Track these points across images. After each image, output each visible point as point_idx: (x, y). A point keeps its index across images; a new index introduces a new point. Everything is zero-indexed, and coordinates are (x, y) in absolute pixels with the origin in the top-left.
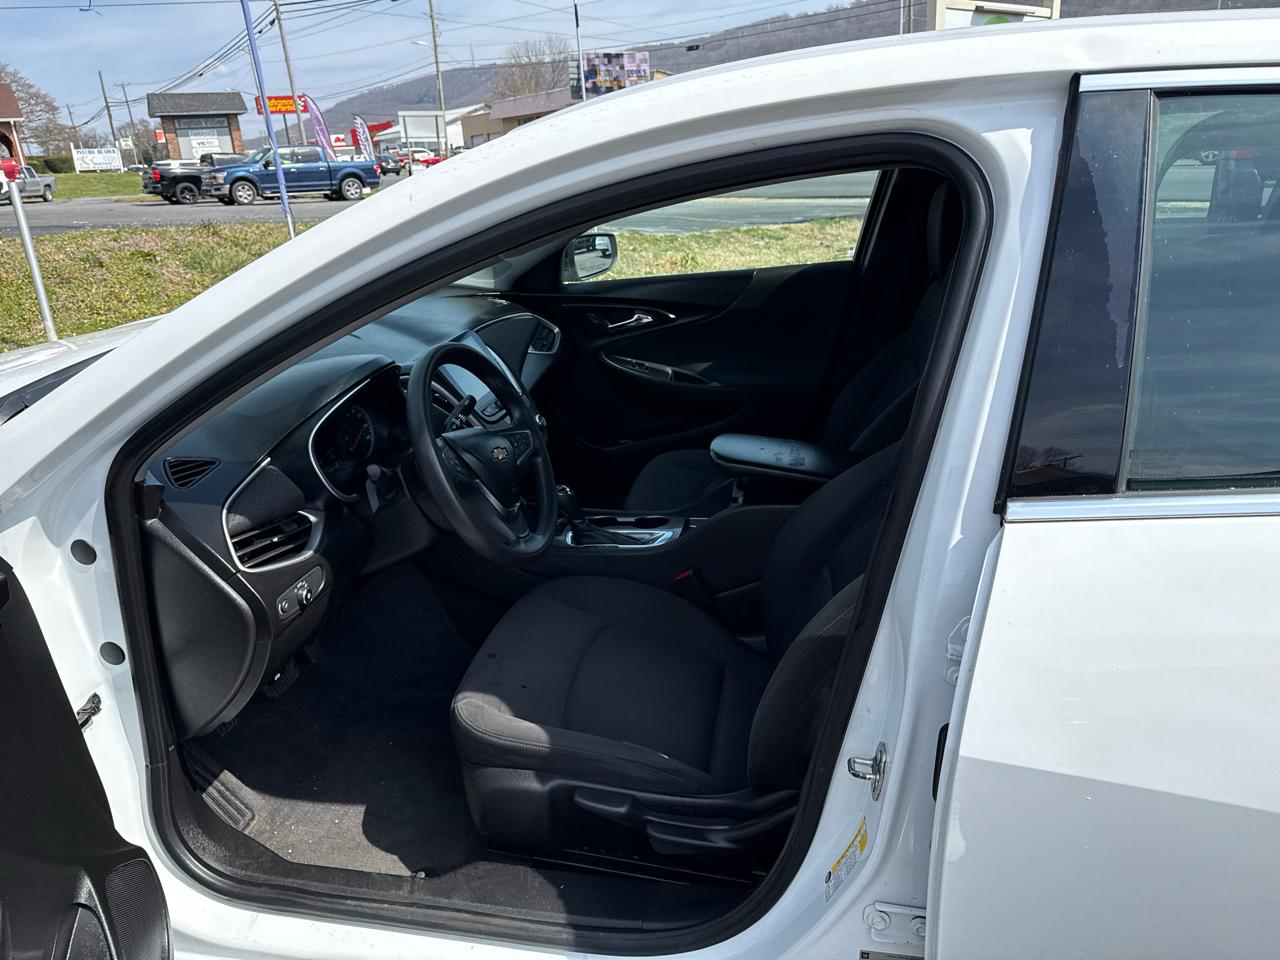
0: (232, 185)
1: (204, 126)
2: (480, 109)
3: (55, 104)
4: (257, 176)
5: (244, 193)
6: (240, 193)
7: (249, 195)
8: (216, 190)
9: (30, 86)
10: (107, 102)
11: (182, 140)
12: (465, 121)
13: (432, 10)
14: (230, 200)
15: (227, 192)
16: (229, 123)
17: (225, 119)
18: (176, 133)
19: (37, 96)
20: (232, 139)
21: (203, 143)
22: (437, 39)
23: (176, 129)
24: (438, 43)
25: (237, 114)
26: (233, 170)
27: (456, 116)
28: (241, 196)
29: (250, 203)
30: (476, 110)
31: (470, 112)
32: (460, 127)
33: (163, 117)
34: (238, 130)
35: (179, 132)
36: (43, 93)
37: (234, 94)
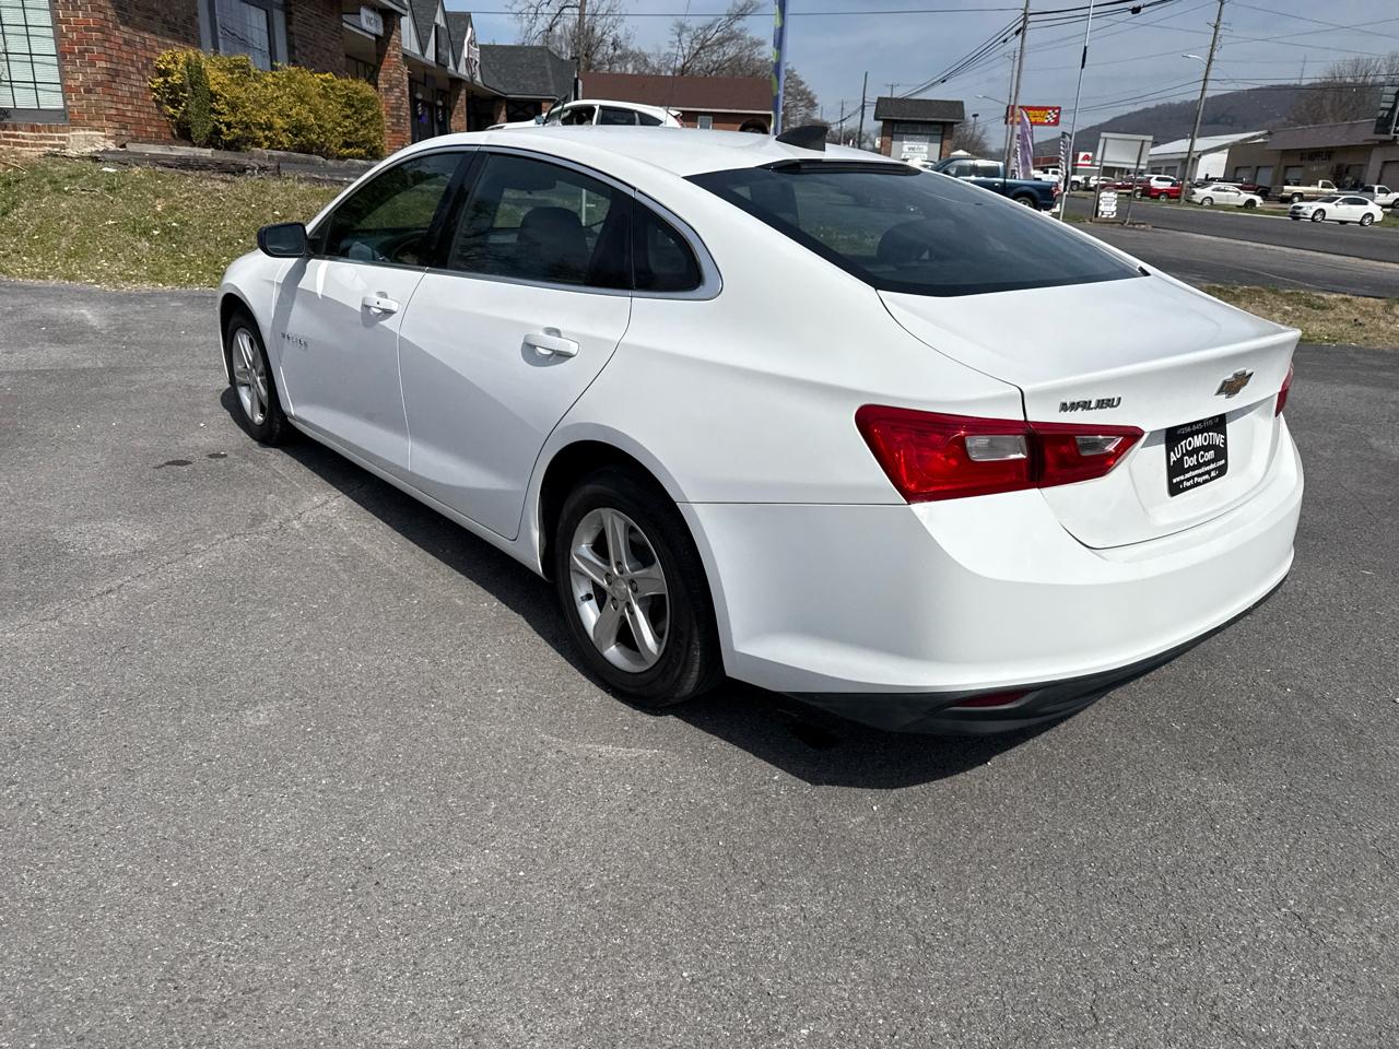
1: (920, 131)
2: (1259, 137)
3: (816, 101)
9: (802, 83)
10: (864, 101)
11: (895, 144)
12: (1233, 149)
13: (1219, 20)
16: (943, 131)
17: (940, 127)
18: (892, 136)
19: (803, 92)
20: (941, 147)
21: (913, 149)
22: (1215, 53)
23: (893, 133)
24: (1215, 57)
25: (953, 123)
27: (1225, 142)
30: (1254, 138)
31: (1246, 139)
32: (1226, 155)
33: (885, 121)
34: (950, 139)
35: (895, 135)
36: (809, 90)
37: (957, 102)
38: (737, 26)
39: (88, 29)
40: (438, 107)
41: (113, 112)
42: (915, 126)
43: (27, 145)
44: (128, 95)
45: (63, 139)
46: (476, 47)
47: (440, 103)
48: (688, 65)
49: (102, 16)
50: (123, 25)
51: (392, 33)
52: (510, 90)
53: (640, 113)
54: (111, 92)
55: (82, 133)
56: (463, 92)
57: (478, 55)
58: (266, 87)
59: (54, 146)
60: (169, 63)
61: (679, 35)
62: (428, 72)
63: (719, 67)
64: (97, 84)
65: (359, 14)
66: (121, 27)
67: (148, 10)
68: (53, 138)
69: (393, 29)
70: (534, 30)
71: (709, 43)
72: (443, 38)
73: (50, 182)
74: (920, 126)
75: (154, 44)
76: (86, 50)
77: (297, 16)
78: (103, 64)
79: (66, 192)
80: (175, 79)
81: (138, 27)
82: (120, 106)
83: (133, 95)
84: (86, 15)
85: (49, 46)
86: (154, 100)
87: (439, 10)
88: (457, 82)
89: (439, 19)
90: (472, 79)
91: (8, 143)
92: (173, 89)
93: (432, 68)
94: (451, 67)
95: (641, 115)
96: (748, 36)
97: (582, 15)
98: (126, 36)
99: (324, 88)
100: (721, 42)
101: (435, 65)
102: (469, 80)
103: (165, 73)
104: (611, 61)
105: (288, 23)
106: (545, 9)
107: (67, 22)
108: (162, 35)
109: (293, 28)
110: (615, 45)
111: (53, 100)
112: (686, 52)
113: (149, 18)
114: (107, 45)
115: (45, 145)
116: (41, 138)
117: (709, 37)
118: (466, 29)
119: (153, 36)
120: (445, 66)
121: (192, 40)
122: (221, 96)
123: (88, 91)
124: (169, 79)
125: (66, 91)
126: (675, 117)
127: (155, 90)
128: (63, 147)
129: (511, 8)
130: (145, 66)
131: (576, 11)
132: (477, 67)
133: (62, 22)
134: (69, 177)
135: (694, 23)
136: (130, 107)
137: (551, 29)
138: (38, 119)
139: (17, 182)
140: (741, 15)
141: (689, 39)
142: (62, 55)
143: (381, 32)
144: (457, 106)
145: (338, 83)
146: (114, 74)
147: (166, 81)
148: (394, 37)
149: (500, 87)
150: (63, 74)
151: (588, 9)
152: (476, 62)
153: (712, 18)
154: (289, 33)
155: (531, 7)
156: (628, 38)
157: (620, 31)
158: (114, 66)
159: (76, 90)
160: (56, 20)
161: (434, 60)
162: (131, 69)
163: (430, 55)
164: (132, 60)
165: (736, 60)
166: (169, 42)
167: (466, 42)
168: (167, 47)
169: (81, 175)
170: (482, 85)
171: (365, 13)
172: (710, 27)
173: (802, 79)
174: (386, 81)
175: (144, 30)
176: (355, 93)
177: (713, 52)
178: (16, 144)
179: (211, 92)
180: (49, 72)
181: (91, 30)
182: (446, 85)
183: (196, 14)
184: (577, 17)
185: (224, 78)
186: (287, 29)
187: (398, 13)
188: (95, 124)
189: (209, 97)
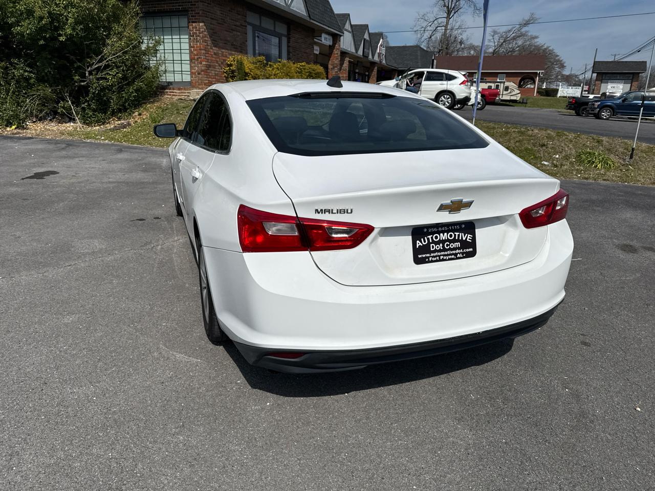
0: (600, 109)
1: (618, 78)
3: (565, 65)
4: (617, 106)
5: (605, 114)
6: (603, 114)
7: (608, 115)
8: (592, 111)
9: (557, 56)
11: (603, 84)
14: (598, 116)
15: (597, 112)
16: (633, 78)
17: (631, 75)
19: (559, 60)
20: (631, 86)
21: (614, 87)
23: (602, 79)
25: (640, 73)
26: (604, 101)
28: (603, 115)
29: (607, 119)
33: (598, 73)
34: (637, 81)
35: (603, 81)
36: (561, 59)
37: (643, 62)
38: (524, 30)
39: (200, 50)
40: (366, 75)
41: (207, 82)
42: (615, 75)
43: (176, 95)
44: (214, 74)
45: (189, 93)
46: (383, 47)
47: (367, 73)
48: (497, 50)
49: (206, 44)
50: (215, 47)
51: (336, 44)
52: (400, 66)
53: (446, 74)
54: (207, 74)
55: (195, 90)
56: (376, 68)
57: (384, 51)
58: (273, 69)
59: (185, 96)
60: (232, 61)
61: (493, 36)
62: (359, 60)
63: (513, 50)
64: (202, 71)
65: (321, 36)
66: (213, 48)
67: (226, 40)
68: (185, 93)
69: (337, 42)
70: (423, 39)
71: (508, 39)
72: (367, 45)
73: (176, 110)
74: (618, 75)
75: (227, 54)
76: (199, 58)
77: (292, 40)
78: (205, 63)
79: (181, 114)
80: (233, 68)
81: (220, 48)
82: (210, 79)
83: (216, 75)
84: (200, 44)
85: (186, 57)
86: (225, 76)
87: (367, 32)
88: (373, 64)
89: (366, 36)
90: (381, 62)
91: (170, 95)
92: (233, 72)
93: (361, 58)
94: (370, 57)
95: (447, 74)
96: (529, 34)
97: (446, 30)
98: (215, 51)
99: (301, 69)
100: (514, 38)
101: (362, 57)
102: (379, 62)
103: (231, 65)
104: (458, 51)
105: (288, 42)
106: (429, 28)
107: (193, 47)
108: (231, 50)
109: (289, 44)
110: (461, 43)
111: (187, 78)
112: (496, 44)
113: (225, 43)
114: (207, 55)
115: (183, 95)
116: (182, 93)
117: (509, 36)
118: (380, 40)
119: (226, 51)
120: (367, 57)
121: (244, 52)
122: (250, 74)
123: (199, 74)
124: (231, 68)
125: (192, 73)
126: (464, 75)
127: (225, 72)
128: (188, 96)
129: (413, 29)
130: (222, 63)
131: (443, 28)
132: (384, 56)
133: (192, 47)
134: (183, 108)
135: (502, 30)
136: (214, 80)
137: (431, 37)
138: (182, 85)
139: (166, 110)
140: (527, 24)
141: (498, 38)
142: (191, 60)
143: (331, 44)
144: (373, 74)
145: (307, 66)
146: (208, 67)
147: (230, 69)
148: (337, 45)
149: (395, 65)
150: (191, 67)
151: (449, 27)
152: (383, 54)
153: (511, 27)
154: (288, 46)
155: (422, 28)
156: (468, 39)
157: (464, 37)
158: (209, 64)
159: (195, 74)
160: (190, 47)
161: (362, 54)
162: (216, 64)
163: (360, 52)
164: (217, 61)
165: (522, 48)
166: (233, 53)
167: (379, 46)
168: (231, 55)
169: (187, 107)
170: (386, 65)
171: (324, 36)
172: (510, 31)
173: (558, 54)
174: (332, 65)
175: (223, 49)
176: (314, 71)
177: (510, 43)
178: (173, 95)
179: (245, 72)
180: (187, 67)
181: (202, 50)
182: (368, 65)
183: (247, 41)
184: (444, 31)
185: (252, 66)
186: (288, 45)
187: (337, 34)
188: (200, 87)
189: (244, 74)
